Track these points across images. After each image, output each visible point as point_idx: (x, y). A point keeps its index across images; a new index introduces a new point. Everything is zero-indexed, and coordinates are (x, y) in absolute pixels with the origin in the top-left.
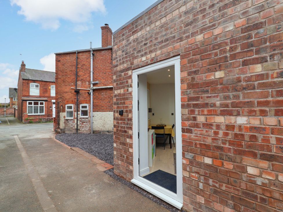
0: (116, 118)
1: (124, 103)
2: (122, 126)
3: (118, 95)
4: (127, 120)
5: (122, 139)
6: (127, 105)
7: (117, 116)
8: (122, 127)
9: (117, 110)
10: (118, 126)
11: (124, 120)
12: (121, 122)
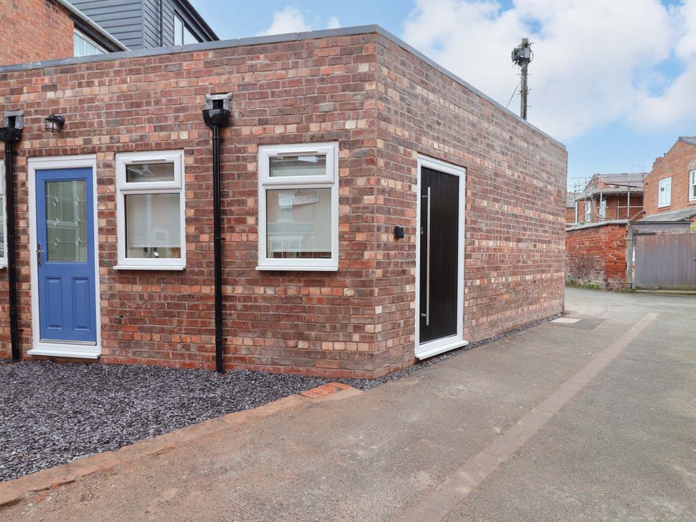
0: (382, 245)
1: (402, 213)
2: (398, 262)
3: (389, 192)
4: (407, 248)
5: (396, 290)
6: (407, 218)
7: (386, 240)
8: (396, 264)
9: (387, 225)
10: (389, 264)
11: (402, 248)
12: (396, 254)
